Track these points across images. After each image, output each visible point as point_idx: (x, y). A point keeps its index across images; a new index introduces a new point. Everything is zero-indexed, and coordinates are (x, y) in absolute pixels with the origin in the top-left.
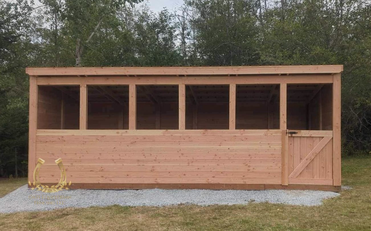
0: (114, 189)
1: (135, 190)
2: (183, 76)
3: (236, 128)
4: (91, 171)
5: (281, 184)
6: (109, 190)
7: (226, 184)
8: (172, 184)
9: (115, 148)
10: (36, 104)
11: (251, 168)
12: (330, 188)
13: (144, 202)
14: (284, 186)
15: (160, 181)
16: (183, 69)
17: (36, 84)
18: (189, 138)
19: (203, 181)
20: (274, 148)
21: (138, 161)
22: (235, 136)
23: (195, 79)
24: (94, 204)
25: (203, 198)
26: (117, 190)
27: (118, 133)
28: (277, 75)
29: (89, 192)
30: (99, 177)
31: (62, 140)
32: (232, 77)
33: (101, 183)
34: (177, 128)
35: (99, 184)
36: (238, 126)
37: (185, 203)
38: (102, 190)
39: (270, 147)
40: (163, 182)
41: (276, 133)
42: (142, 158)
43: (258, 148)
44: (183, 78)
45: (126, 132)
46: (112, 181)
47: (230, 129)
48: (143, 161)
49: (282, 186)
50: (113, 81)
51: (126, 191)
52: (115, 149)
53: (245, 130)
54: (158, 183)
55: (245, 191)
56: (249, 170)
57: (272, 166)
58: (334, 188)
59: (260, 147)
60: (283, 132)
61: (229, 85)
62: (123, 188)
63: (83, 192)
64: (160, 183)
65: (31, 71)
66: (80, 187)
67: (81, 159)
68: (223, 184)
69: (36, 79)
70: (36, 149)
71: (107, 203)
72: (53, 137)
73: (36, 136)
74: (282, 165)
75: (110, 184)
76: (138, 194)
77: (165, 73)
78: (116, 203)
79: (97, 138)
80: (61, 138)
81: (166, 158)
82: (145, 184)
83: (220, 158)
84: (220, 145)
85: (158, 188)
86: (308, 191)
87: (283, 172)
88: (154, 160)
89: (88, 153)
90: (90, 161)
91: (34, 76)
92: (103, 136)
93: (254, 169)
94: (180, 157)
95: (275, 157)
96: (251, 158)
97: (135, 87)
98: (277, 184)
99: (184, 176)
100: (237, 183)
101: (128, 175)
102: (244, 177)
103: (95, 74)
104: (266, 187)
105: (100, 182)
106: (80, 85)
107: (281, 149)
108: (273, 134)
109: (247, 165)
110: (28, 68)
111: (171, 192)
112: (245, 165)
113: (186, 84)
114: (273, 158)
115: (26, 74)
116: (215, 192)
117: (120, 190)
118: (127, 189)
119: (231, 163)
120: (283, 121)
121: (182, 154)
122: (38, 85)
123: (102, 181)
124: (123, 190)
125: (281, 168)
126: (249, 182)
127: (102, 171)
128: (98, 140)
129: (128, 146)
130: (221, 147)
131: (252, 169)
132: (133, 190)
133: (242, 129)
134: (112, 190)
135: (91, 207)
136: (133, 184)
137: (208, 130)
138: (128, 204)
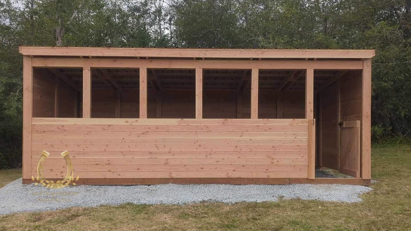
0: (122, 184)
1: (147, 185)
2: (201, 59)
3: (259, 118)
4: (96, 164)
5: (307, 177)
6: (117, 185)
7: (248, 179)
8: (188, 178)
9: (123, 138)
10: (30, 88)
11: (275, 161)
12: (359, 182)
13: (161, 199)
14: (310, 179)
15: (174, 175)
16: (201, 52)
17: (31, 65)
18: (207, 128)
19: (223, 175)
20: (300, 139)
21: (150, 153)
22: (258, 126)
23: (214, 63)
24: (103, 202)
25: (226, 194)
26: (126, 185)
27: (127, 122)
28: (303, 59)
29: (94, 188)
30: (106, 171)
31: (62, 129)
32: (254, 61)
33: (108, 179)
34: (194, 117)
35: (105, 179)
36: (261, 115)
37: (208, 200)
38: (109, 185)
39: (295, 138)
40: (178, 177)
41: (302, 122)
42: (154, 150)
43: (282, 139)
44: (201, 61)
45: (137, 121)
46: (120, 176)
47: (252, 117)
48: (155, 153)
49: (309, 180)
50: (122, 64)
51: (136, 186)
52: (124, 140)
53: (268, 119)
54: (173, 177)
55: (268, 186)
56: (273, 163)
57: (297, 159)
58: (364, 181)
59: (285, 137)
60: (309, 122)
61: (251, 69)
62: (133, 184)
63: (89, 189)
64: (175, 177)
65: (25, 51)
66: (84, 183)
67: (84, 151)
68: (245, 178)
69: (31, 59)
70: (31, 139)
71: (118, 201)
72: (51, 126)
73: (32, 125)
74: (308, 157)
75: (118, 179)
76: (152, 191)
77: (181, 55)
78: (128, 201)
79: (104, 128)
80: (60, 128)
81: (181, 150)
82: (158, 179)
83: (241, 149)
84: (241, 136)
85: (172, 183)
86: (336, 185)
87: (309, 164)
88: (168, 152)
89: (92, 145)
90: (96, 154)
91: (28, 56)
92: (110, 125)
93: (278, 161)
94: (197, 148)
95: (301, 149)
96: (275, 150)
97: (146, 70)
98: (304, 177)
99: (202, 169)
100: (260, 177)
101: (138, 169)
102: (268, 171)
103: (100, 55)
104: (290, 181)
105: (107, 177)
106: (82, 67)
107: (307, 140)
108: (299, 124)
109: (270, 157)
110: (22, 47)
111: (187, 187)
112: (269, 158)
113: (203, 68)
114: (299, 149)
115: (20, 53)
116: (237, 187)
117: (129, 185)
118: (137, 184)
119: (254, 156)
120: (310, 110)
121: (200, 146)
122: (33, 67)
123: (109, 176)
124: (132, 185)
125: (307, 160)
126: (272, 176)
127: (109, 164)
128: (105, 129)
129: (138, 136)
130: (242, 137)
131: (277, 162)
132: (145, 185)
133: (265, 118)
134: (121, 185)
135: (101, 206)
136: (144, 179)
137: (227, 119)
138: (143, 202)
